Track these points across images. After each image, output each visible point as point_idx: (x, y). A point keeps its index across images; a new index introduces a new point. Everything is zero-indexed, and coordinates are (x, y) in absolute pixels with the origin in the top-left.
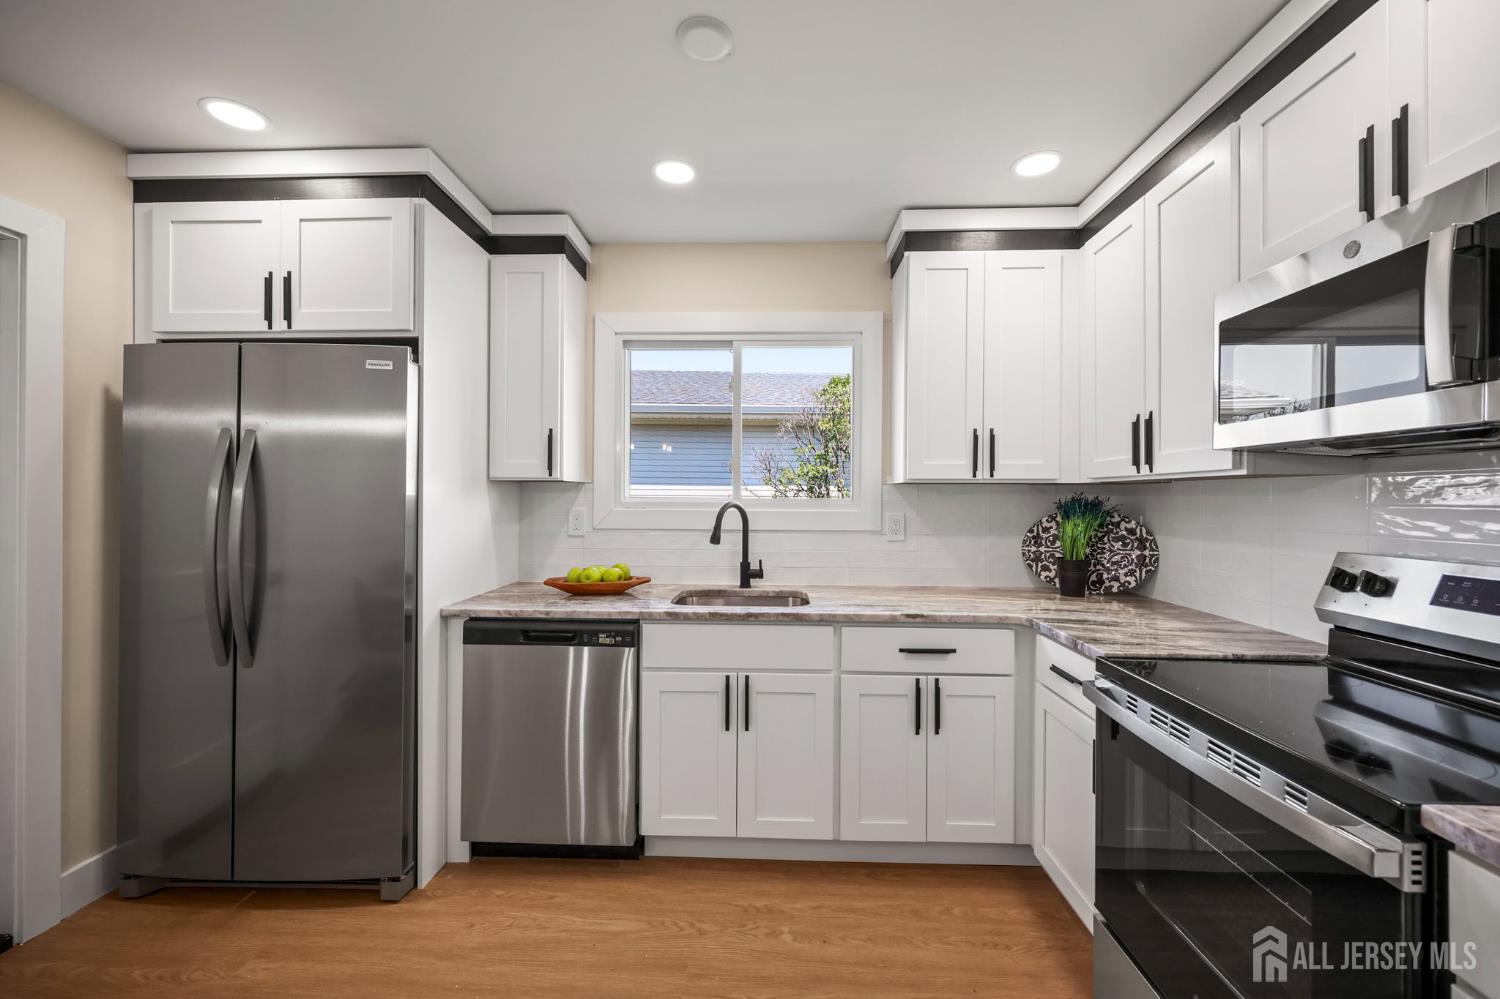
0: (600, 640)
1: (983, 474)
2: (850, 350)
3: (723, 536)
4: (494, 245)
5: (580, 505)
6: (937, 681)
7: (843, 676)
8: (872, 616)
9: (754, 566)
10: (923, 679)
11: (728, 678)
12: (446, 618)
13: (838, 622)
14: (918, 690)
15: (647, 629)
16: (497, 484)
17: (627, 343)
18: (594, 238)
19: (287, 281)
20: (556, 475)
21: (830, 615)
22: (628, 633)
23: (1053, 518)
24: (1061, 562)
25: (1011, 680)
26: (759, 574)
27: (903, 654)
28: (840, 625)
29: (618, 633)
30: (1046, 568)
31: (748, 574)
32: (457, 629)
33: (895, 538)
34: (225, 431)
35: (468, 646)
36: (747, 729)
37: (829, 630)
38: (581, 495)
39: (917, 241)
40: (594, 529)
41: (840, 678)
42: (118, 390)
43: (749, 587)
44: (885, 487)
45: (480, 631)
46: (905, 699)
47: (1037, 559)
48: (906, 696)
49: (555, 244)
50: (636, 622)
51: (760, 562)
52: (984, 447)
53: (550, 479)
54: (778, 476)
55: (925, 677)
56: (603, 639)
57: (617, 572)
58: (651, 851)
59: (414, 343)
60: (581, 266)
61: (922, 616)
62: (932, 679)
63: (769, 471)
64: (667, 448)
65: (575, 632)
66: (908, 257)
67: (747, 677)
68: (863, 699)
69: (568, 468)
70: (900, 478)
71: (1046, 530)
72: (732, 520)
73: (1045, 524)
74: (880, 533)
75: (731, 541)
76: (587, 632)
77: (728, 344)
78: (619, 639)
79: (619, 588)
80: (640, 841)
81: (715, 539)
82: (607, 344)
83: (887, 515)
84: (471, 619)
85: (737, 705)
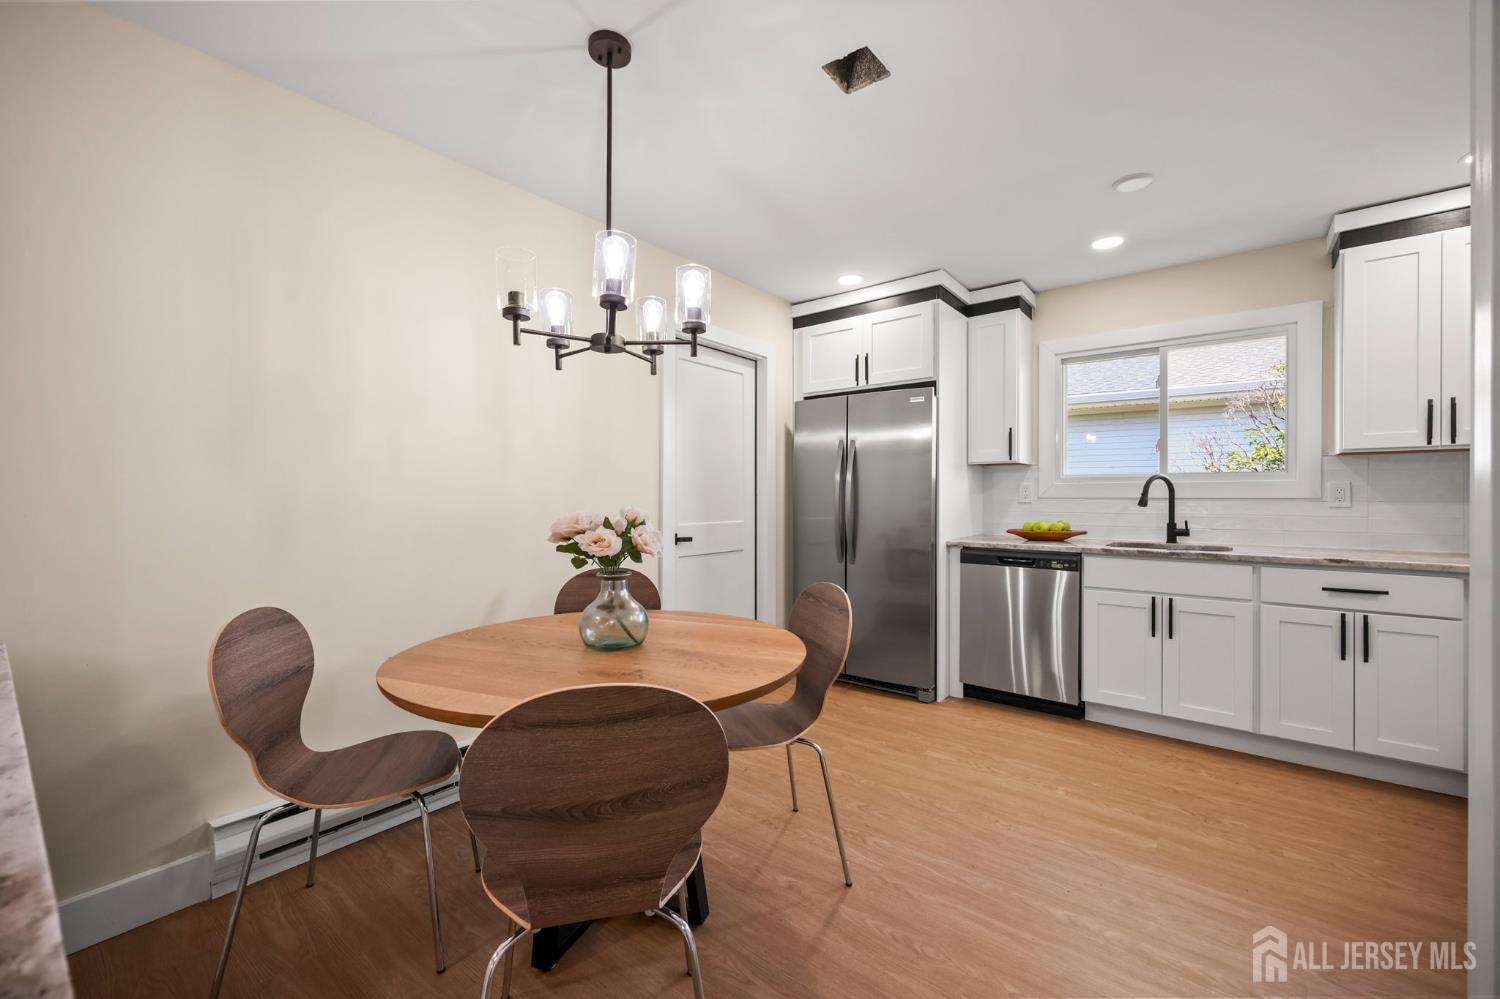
0: (1053, 566)
1: (1441, 441)
2: (1284, 337)
4: (969, 311)
5: (1028, 481)
6: (1366, 618)
7: (1262, 605)
8: (1291, 559)
9: (1180, 525)
10: (1349, 617)
11: (1154, 599)
12: (949, 547)
13: (1258, 563)
14: (1344, 621)
15: (1087, 561)
16: (973, 467)
17: (1064, 361)
18: (1035, 288)
19: (867, 358)
20: (1015, 459)
21: (1249, 557)
22: (1074, 560)
26: (1186, 533)
27: (1326, 593)
28: (1258, 566)
29: (1066, 561)
31: (1173, 533)
32: (956, 554)
33: (1337, 504)
34: (841, 442)
35: (965, 565)
36: (1171, 637)
37: (1249, 569)
38: (1029, 473)
39: (1353, 238)
40: (1039, 498)
41: (1259, 608)
42: (791, 427)
43: (1175, 542)
44: (1325, 459)
45: (970, 555)
46: (1329, 629)
48: (1330, 627)
49: (1014, 303)
50: (1080, 554)
51: (1186, 523)
53: (1010, 462)
54: (1224, 462)
55: (1352, 613)
56: (1054, 563)
57: (1061, 525)
58: (1092, 716)
59: (933, 384)
60: (1028, 311)
61: (1348, 561)
62: (1360, 617)
63: (1211, 454)
64: (1091, 438)
65: (1034, 559)
66: (1343, 255)
67: (1171, 600)
68: (1283, 624)
69: (1022, 455)
70: (1338, 449)
72: (1159, 490)
74: (1320, 500)
75: (1158, 507)
76: (1044, 560)
77: (1153, 350)
78: (1066, 565)
79: (1062, 536)
80: (1082, 704)
81: (1143, 502)
82: (1048, 362)
83: (1328, 484)
84: (965, 548)
85: (1162, 618)
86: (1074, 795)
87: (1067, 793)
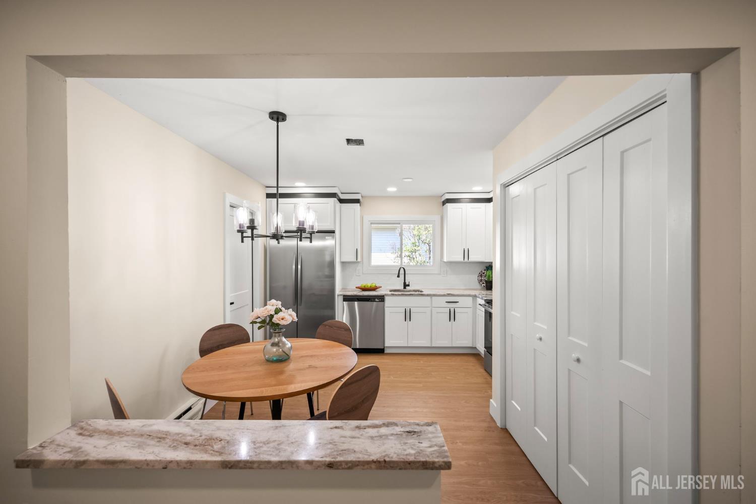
1: (466, 259)
2: (432, 225)
3: (400, 275)
4: (342, 201)
5: (359, 267)
6: (454, 309)
7: (433, 308)
8: (439, 294)
9: (407, 283)
11: (405, 309)
12: (338, 296)
14: (450, 311)
15: (387, 298)
17: (372, 224)
18: (363, 196)
21: (429, 294)
22: (382, 298)
23: (485, 270)
24: (486, 281)
25: (471, 309)
26: (408, 285)
27: (446, 303)
28: (431, 297)
29: (380, 299)
30: (483, 283)
31: (405, 285)
32: (341, 298)
33: (444, 275)
35: (346, 303)
36: (410, 321)
37: (429, 298)
38: (361, 265)
39: (449, 201)
40: (364, 274)
43: (406, 289)
44: (441, 262)
45: (347, 298)
46: (447, 313)
47: (481, 281)
49: (356, 201)
50: (384, 296)
51: (409, 282)
52: (466, 253)
53: (357, 261)
55: (451, 308)
56: (376, 300)
57: (374, 285)
59: (334, 232)
61: (451, 294)
65: (370, 298)
66: (446, 205)
67: (410, 309)
68: (438, 313)
70: (445, 260)
71: (484, 273)
72: (402, 271)
73: (483, 272)
74: (440, 274)
75: (402, 276)
76: (372, 298)
77: (399, 224)
79: (375, 289)
80: (385, 348)
81: (398, 276)
82: (366, 224)
83: (442, 270)
84: (344, 296)
85: (408, 315)
86: (396, 377)
87: (394, 377)
